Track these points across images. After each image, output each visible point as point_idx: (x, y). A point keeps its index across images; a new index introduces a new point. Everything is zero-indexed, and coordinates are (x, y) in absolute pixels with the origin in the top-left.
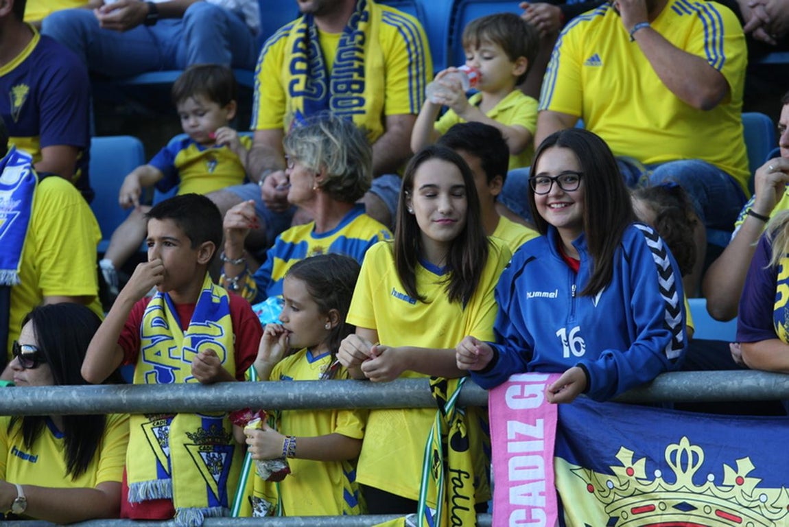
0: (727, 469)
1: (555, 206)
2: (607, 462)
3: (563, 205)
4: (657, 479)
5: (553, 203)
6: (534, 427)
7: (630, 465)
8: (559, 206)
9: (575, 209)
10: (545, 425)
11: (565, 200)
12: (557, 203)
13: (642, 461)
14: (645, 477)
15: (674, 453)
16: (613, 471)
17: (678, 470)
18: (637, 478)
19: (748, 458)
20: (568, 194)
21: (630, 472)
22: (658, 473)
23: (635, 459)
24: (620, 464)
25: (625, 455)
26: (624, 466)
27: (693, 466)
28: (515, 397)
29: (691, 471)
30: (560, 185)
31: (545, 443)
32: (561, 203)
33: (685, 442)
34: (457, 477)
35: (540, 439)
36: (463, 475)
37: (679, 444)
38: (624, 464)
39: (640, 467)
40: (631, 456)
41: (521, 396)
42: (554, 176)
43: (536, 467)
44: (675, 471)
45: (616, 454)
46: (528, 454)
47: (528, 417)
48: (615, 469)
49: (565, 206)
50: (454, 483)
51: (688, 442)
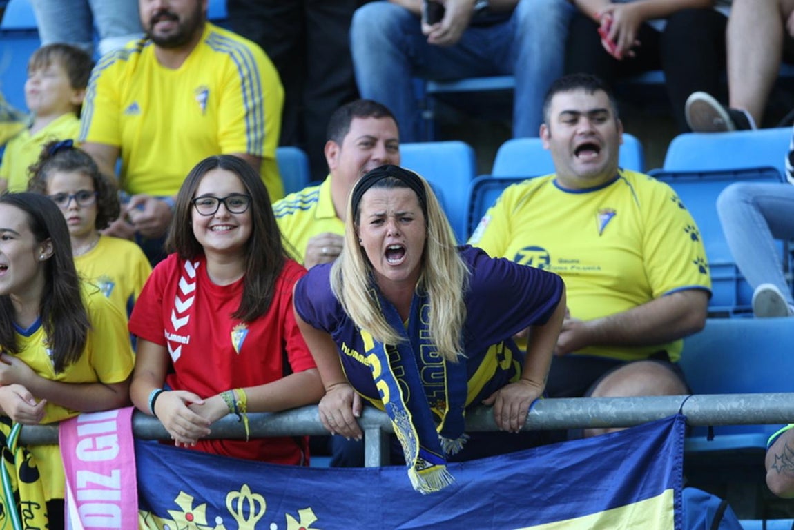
0: (289, 518)
1: (220, 228)
2: (165, 506)
3: (228, 228)
4: (217, 526)
5: (217, 225)
6: (109, 478)
7: (190, 511)
8: (224, 228)
9: (241, 233)
10: (122, 476)
11: (231, 222)
12: (223, 225)
13: (203, 507)
14: (205, 523)
15: (236, 500)
16: (170, 515)
17: (240, 518)
18: (197, 524)
19: (309, 509)
20: (234, 217)
21: (189, 517)
22: (219, 520)
23: (195, 504)
24: (179, 509)
25: (184, 500)
26: (182, 511)
27: (256, 514)
28: (87, 450)
29: (253, 520)
30: (227, 208)
31: (122, 493)
32: (227, 225)
33: (245, 490)
34: (27, 508)
35: (117, 489)
36: (33, 507)
37: (240, 491)
38: (184, 509)
39: (200, 514)
40: (191, 501)
41: (94, 448)
42: (221, 197)
43: (112, 516)
44: (237, 519)
45: (175, 498)
46: (102, 502)
47: (102, 468)
48: (172, 513)
49: (230, 229)
50: (25, 515)
51: (248, 489)
